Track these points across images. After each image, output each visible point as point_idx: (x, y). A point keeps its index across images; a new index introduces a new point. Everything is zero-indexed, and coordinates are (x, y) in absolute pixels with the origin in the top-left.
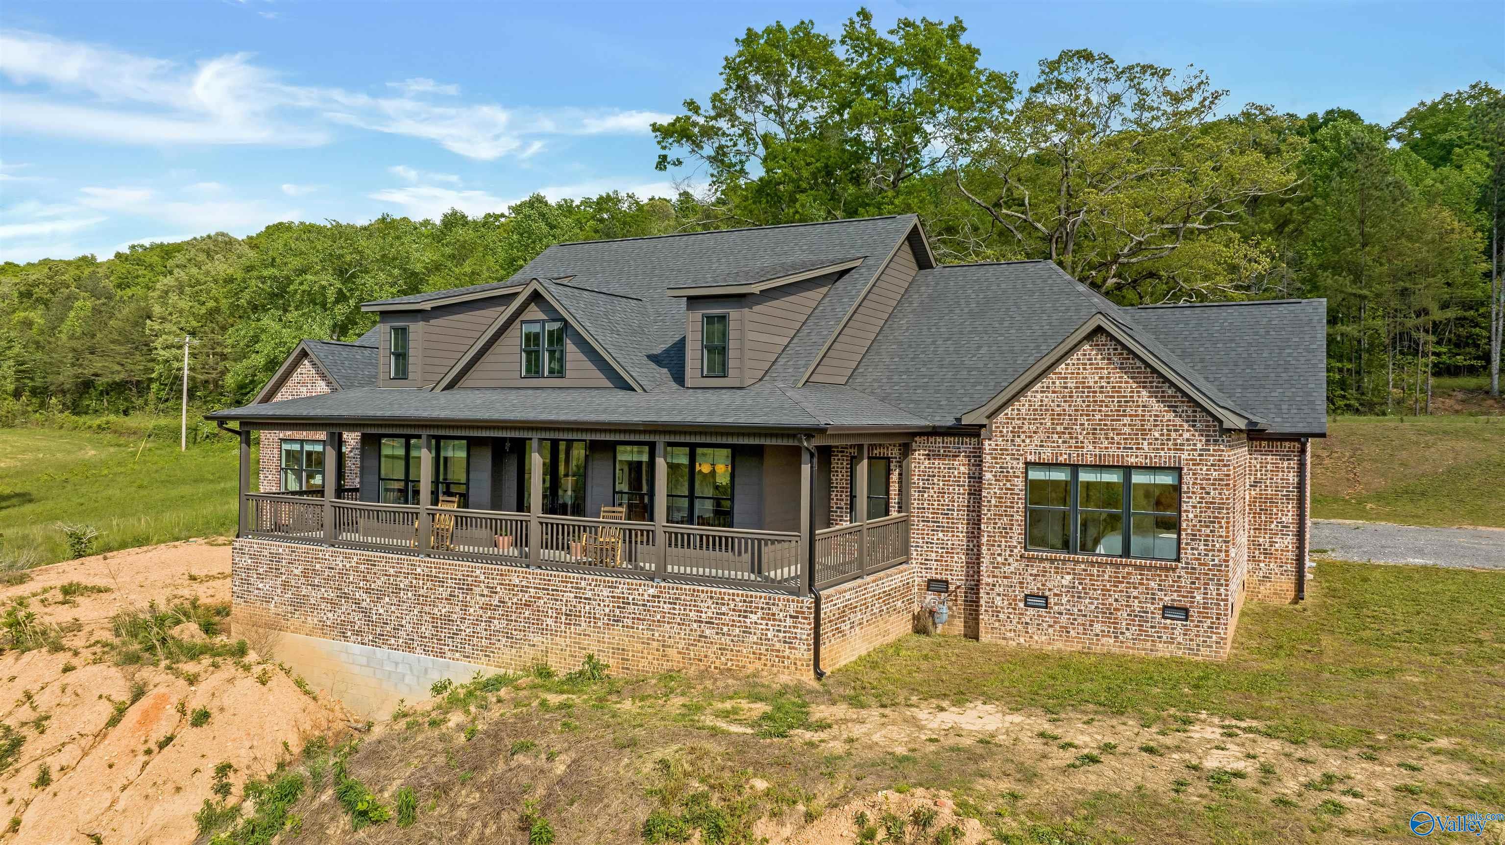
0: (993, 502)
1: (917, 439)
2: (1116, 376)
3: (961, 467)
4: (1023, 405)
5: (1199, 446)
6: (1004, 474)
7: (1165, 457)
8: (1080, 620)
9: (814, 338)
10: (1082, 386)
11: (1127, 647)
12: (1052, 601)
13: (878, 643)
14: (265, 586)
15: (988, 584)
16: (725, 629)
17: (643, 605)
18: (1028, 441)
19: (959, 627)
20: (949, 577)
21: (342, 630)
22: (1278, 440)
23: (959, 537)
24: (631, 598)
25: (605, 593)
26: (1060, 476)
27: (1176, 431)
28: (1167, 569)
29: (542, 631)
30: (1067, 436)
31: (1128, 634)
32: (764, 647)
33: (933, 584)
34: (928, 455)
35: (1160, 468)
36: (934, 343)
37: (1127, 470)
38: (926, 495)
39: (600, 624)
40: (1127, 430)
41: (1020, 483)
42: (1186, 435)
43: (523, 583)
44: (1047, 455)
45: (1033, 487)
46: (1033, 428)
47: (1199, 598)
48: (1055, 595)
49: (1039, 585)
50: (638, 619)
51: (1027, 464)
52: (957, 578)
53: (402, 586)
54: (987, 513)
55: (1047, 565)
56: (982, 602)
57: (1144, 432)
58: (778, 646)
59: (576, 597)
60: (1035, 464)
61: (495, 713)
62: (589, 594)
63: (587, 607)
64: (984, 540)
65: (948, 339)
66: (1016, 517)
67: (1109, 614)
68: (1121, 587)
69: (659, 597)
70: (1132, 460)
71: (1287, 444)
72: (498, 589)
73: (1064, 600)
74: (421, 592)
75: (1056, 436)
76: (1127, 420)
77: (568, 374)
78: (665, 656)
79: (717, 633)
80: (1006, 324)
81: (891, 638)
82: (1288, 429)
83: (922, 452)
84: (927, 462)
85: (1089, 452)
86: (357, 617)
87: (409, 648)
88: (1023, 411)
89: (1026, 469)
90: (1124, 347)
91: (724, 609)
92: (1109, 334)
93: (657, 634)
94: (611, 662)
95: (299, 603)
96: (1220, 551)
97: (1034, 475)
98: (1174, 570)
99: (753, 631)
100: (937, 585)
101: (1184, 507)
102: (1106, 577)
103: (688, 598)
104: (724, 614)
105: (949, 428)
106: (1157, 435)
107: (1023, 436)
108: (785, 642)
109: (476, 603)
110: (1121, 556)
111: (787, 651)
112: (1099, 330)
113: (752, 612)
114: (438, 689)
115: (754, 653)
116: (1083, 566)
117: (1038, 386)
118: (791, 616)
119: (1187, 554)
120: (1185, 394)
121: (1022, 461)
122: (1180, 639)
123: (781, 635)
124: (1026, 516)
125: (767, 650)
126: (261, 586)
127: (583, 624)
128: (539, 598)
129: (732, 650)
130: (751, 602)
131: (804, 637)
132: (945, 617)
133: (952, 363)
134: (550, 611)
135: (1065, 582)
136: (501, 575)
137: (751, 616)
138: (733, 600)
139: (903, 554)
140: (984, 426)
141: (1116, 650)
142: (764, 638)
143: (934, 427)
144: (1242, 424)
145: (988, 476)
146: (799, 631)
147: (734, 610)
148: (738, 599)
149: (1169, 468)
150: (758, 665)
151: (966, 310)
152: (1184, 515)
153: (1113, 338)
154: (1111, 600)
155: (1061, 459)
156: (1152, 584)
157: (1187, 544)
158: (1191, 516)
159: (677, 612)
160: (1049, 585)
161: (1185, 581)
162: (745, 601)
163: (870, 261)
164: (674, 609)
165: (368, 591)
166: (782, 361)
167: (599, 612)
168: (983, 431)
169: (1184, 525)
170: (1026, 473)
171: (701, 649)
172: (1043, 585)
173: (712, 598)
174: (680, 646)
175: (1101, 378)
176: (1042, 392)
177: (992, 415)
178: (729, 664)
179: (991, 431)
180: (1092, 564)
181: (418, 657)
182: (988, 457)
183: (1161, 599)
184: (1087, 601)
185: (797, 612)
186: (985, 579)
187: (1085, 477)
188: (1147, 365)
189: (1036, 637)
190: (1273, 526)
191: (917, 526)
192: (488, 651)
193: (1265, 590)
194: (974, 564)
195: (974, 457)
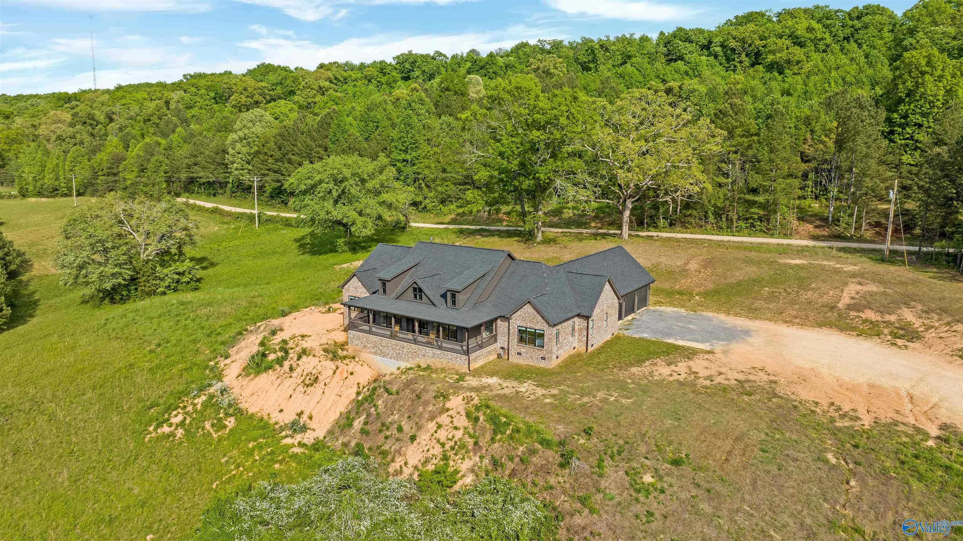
0: (512, 332)
2: (533, 311)
3: (506, 325)
4: (517, 314)
5: (546, 327)
6: (514, 328)
7: (542, 328)
8: (527, 358)
10: (527, 312)
11: (535, 364)
12: (522, 354)
13: (486, 362)
14: (357, 342)
15: (511, 349)
16: (453, 361)
17: (438, 355)
18: (518, 321)
19: (506, 357)
20: (504, 347)
21: (375, 353)
22: (583, 316)
23: (506, 339)
24: (436, 353)
25: (431, 352)
26: (524, 329)
27: (543, 323)
29: (419, 358)
30: (525, 321)
31: (535, 362)
32: (459, 365)
34: (500, 321)
36: (508, 289)
38: (500, 329)
39: (430, 357)
40: (535, 322)
41: (516, 329)
42: (545, 324)
43: (415, 348)
44: (521, 325)
45: (519, 330)
46: (519, 319)
47: (547, 356)
49: (520, 351)
50: (437, 357)
51: (518, 326)
52: (506, 347)
53: (389, 346)
54: (511, 335)
55: (521, 347)
56: (510, 353)
57: (538, 323)
58: (462, 365)
59: (425, 352)
61: (411, 376)
62: (428, 352)
63: (427, 354)
64: (510, 340)
65: (512, 288)
66: (516, 336)
67: (532, 358)
68: (534, 352)
69: (441, 353)
70: (536, 328)
71: (585, 317)
72: (410, 349)
73: (524, 354)
74: (393, 347)
75: (523, 321)
76: (535, 320)
77: (423, 300)
78: (442, 365)
81: (490, 360)
82: (584, 314)
84: (500, 323)
85: (529, 325)
86: (379, 351)
87: (391, 358)
90: (534, 306)
93: (441, 361)
94: (432, 365)
95: (365, 347)
96: (550, 347)
97: (519, 328)
98: (543, 350)
99: (458, 361)
100: (502, 348)
102: (532, 350)
103: (446, 354)
104: (453, 358)
105: (504, 317)
106: (540, 323)
109: (405, 351)
110: (534, 346)
111: (464, 366)
112: (530, 302)
114: (398, 369)
116: (527, 348)
118: (464, 359)
119: (545, 347)
120: (544, 316)
122: (544, 364)
123: (463, 362)
124: (518, 336)
126: (355, 342)
127: (427, 357)
128: (418, 351)
129: (454, 365)
130: (457, 356)
131: (466, 363)
132: (503, 355)
133: (510, 297)
134: (420, 354)
135: (524, 351)
136: (410, 346)
137: (457, 359)
138: (454, 355)
139: (496, 341)
141: (533, 365)
142: (459, 363)
143: (501, 316)
145: (511, 327)
149: (542, 330)
151: (518, 278)
152: (545, 339)
153: (532, 304)
154: (532, 355)
155: (524, 326)
156: (539, 352)
157: (545, 345)
159: (444, 357)
160: (522, 351)
161: (545, 352)
163: (494, 268)
165: (381, 346)
166: (468, 301)
167: (430, 355)
168: (509, 318)
169: (545, 341)
171: (449, 364)
173: (451, 355)
174: (445, 363)
175: (531, 311)
176: (520, 312)
177: (511, 315)
178: (454, 367)
179: (511, 318)
180: (529, 347)
181: (393, 360)
182: (511, 323)
183: (541, 356)
184: (528, 354)
187: (528, 330)
188: (538, 310)
189: (519, 361)
190: (582, 335)
191: (499, 335)
192: (408, 361)
193: (580, 349)
194: (509, 344)
195: (509, 322)
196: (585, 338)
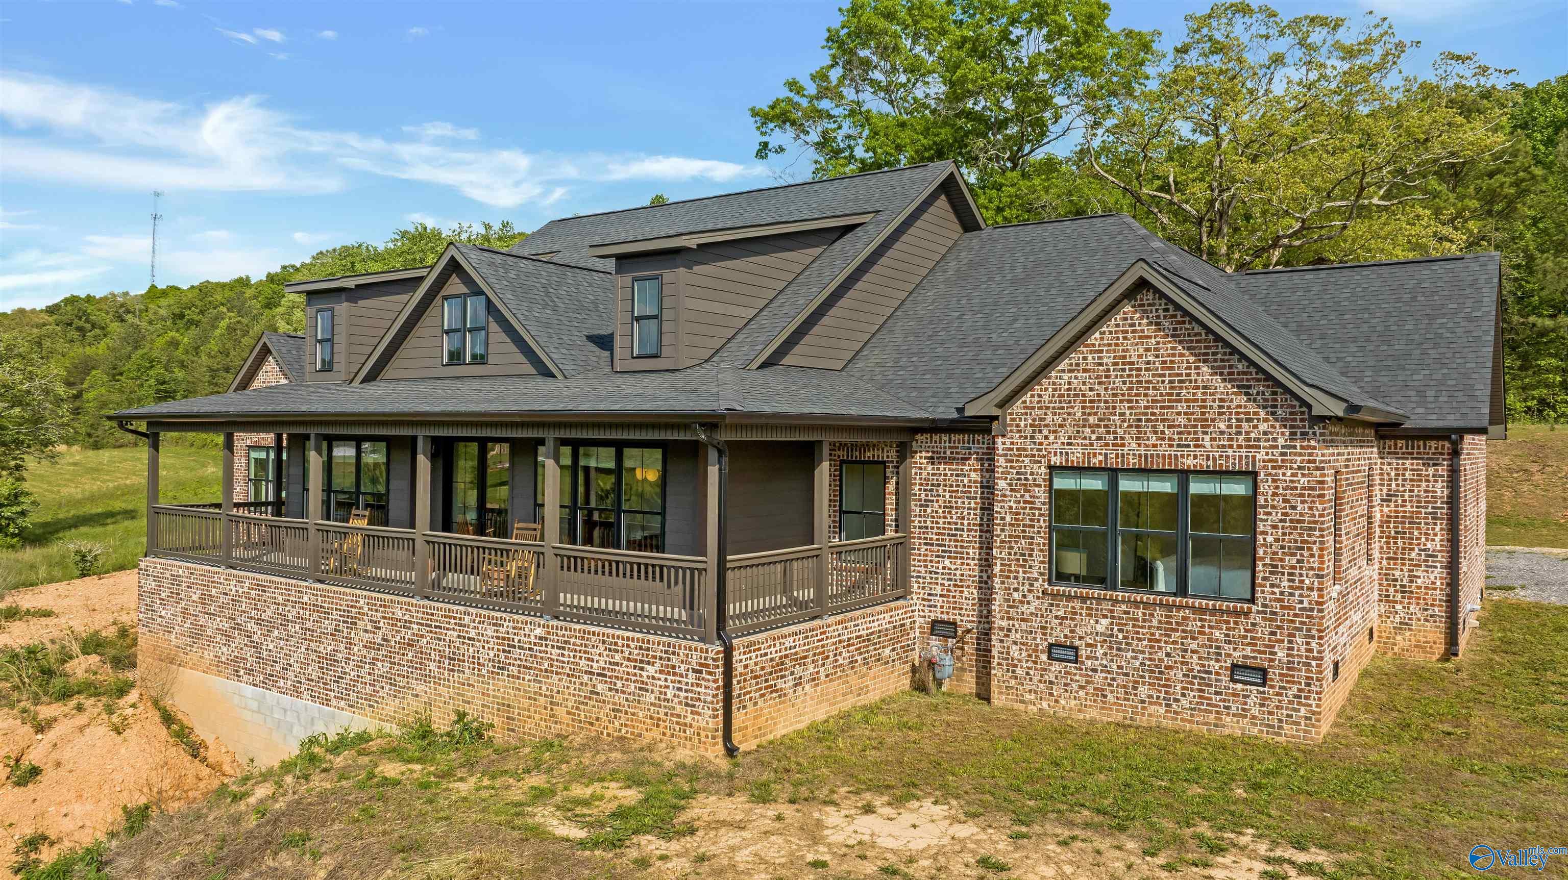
0: (1008, 519)
1: (918, 437)
2: (1168, 346)
3: (972, 473)
4: (1044, 390)
5: (1281, 441)
6: (1022, 483)
7: (1234, 457)
8: (1121, 680)
9: (787, 309)
10: (1122, 362)
11: (1182, 720)
12: (1083, 653)
13: (846, 705)
14: (167, 613)
15: (1001, 629)
16: (619, 684)
17: (530, 649)
18: (1052, 437)
19: (969, 683)
20: (958, 618)
21: (235, 668)
22: (1419, 438)
23: (970, 568)
24: (516, 638)
25: (490, 633)
26: (1096, 484)
27: (1249, 420)
28: (1237, 613)
29: (426, 678)
30: (1102, 430)
31: (1184, 702)
32: (662, 711)
33: (938, 627)
34: (932, 458)
35: (1227, 473)
36: (960, 317)
37: (1184, 475)
38: (929, 510)
39: (484, 672)
40: (1182, 420)
41: (1041, 494)
42: (1263, 427)
43: (406, 617)
44: (1076, 456)
45: (1059, 498)
46: (1059, 420)
47: (1281, 654)
48: (1088, 645)
49: (1067, 631)
50: (525, 667)
51: (1052, 468)
52: (967, 619)
53: (290, 618)
54: (1000, 535)
55: (1077, 604)
56: (995, 652)
57: (1206, 423)
58: (679, 709)
59: (459, 637)
60: (1061, 468)
62: (473, 634)
63: (471, 650)
64: (997, 569)
65: (980, 311)
66: (1038, 540)
67: (1158, 673)
68: (1175, 636)
69: (546, 639)
70: (1189, 463)
71: (1433, 444)
72: (381, 624)
73: (1100, 652)
74: (309, 625)
75: (1088, 430)
76: (1181, 407)
77: (491, 359)
78: (552, 716)
79: (610, 689)
80: (1054, 291)
81: (873, 697)
82: (1434, 422)
83: (924, 454)
84: (930, 467)
85: (1133, 452)
86: (249, 652)
87: (297, 692)
88: (1046, 398)
89: (1051, 474)
90: (1178, 307)
91: (618, 658)
92: (1157, 291)
93: (544, 688)
94: (496, 721)
95: (197, 634)
96: (1311, 589)
97: (1061, 483)
98: (1247, 614)
99: (650, 687)
100: (943, 628)
101: (1261, 527)
102: (1155, 623)
103: (578, 642)
104: (617, 664)
105: (953, 421)
106: (1222, 426)
107: (1045, 431)
108: (687, 705)
109: (360, 640)
110: (1175, 595)
111: (690, 716)
112: (1142, 284)
113: (648, 663)
115: (651, 718)
116: (1124, 607)
117: (1064, 364)
118: (694, 671)
119: (1265, 593)
120: (1260, 370)
121: (1044, 464)
122: (1255, 711)
123: (683, 694)
124: (1050, 539)
125: (666, 714)
126: (163, 613)
127: (467, 671)
128: (422, 636)
129: (626, 713)
130: (648, 649)
131: (709, 699)
132: (948, 670)
133: (976, 341)
134: (433, 653)
135: (1100, 628)
136: (385, 606)
137: (648, 667)
138: (628, 646)
139: (899, 586)
140: (996, 418)
141: (1167, 723)
142: (662, 698)
143: (934, 421)
144: (1339, 410)
145: (1002, 484)
146: (703, 690)
147: (629, 660)
148: (633, 645)
149: (1240, 473)
150: (656, 734)
151: (1009, 277)
152: (1260, 538)
153: (1162, 295)
154: (1161, 655)
155: (1095, 461)
156: (1217, 633)
157: (1264, 579)
158: (1270, 539)
159: (566, 660)
160: (1080, 631)
161: (1264, 630)
162: (641, 648)
163: (882, 217)
164: (563, 655)
165: (259, 622)
166: (740, 337)
167: (483, 656)
168: (995, 425)
169: (1260, 552)
170: (1051, 481)
171: (592, 709)
172: (1072, 631)
173: (604, 642)
174: (570, 704)
175: (1148, 350)
176: (1070, 371)
177: (1003, 404)
178: (623, 731)
179: (1005, 425)
180: (1136, 604)
181: (305, 703)
182: (1002, 459)
183: (1229, 655)
184: (1130, 654)
185: (701, 665)
186: (998, 622)
187: (1126, 485)
188: (1209, 331)
189: (1063, 702)
190: (1413, 555)
191: (919, 550)
192: (372, 700)
193: (1402, 640)
194: (985, 601)
195: (988, 459)
196: (1438, 575)
